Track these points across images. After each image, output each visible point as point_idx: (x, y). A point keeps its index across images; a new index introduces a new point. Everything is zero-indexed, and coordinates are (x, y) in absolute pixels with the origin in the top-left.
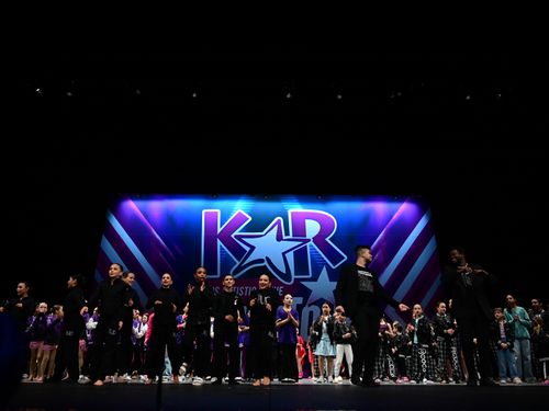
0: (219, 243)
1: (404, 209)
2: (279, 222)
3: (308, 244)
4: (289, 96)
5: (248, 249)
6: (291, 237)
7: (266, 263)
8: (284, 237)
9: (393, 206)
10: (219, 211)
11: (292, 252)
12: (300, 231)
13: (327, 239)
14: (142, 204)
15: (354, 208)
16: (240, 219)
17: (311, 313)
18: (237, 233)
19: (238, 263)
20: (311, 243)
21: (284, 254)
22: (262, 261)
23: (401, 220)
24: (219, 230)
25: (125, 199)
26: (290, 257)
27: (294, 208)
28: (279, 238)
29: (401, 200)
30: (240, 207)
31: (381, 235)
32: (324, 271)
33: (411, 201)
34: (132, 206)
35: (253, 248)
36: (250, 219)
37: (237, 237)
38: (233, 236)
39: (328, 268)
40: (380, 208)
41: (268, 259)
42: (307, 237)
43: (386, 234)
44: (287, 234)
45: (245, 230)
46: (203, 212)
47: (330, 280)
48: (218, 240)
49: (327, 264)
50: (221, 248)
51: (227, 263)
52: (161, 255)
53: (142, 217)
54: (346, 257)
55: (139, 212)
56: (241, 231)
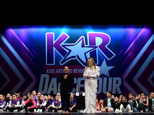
0: (54, 48)
1: (144, 31)
2: (83, 38)
3: (97, 49)
5: (68, 51)
6: (88, 45)
7: (77, 58)
8: (85, 46)
9: (138, 30)
10: (54, 33)
11: (89, 53)
12: (93, 43)
13: (106, 46)
16: (64, 37)
17: (98, 81)
18: (63, 44)
19: (63, 58)
20: (98, 48)
21: (85, 54)
22: (74, 57)
23: (142, 36)
24: (54, 42)
25: (9, 28)
26: (88, 55)
27: (90, 32)
28: (83, 46)
29: (142, 27)
30: (64, 31)
32: (104, 61)
33: (147, 28)
34: (12, 31)
35: (70, 51)
36: (69, 37)
38: (61, 45)
39: (106, 60)
40: (132, 31)
41: (77, 56)
42: (96, 46)
43: (134, 43)
44: (87, 44)
45: (67, 42)
46: (46, 34)
47: (107, 66)
48: (54, 47)
49: (106, 58)
50: (55, 51)
51: (58, 58)
52: (27, 55)
53: (17, 36)
54: (115, 55)
55: (16, 34)
56: (64, 43)
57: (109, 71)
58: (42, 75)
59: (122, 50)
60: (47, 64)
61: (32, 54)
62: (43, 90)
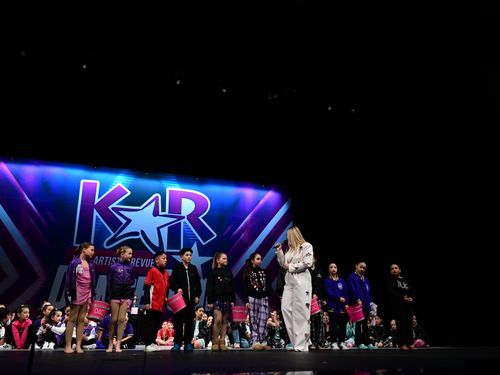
0: (96, 213)
1: (269, 196)
2: (157, 197)
3: (182, 221)
4: (178, 83)
5: (124, 221)
6: (167, 213)
7: (140, 236)
8: (161, 213)
9: (261, 192)
10: (98, 183)
11: (166, 228)
12: (175, 209)
13: (200, 218)
14: (16, 167)
15: (227, 192)
16: (119, 192)
18: (114, 205)
19: (113, 234)
20: (185, 220)
21: (158, 229)
22: (136, 234)
23: (266, 206)
24: (97, 200)
26: (165, 232)
27: (172, 187)
28: (156, 213)
29: (269, 189)
30: (120, 181)
31: (248, 217)
32: (195, 245)
33: (276, 190)
34: (4, 168)
35: (129, 221)
36: (129, 193)
37: (113, 209)
38: (110, 208)
39: (199, 244)
40: (249, 193)
41: (143, 232)
42: (183, 214)
43: (253, 216)
44: (164, 210)
45: (124, 202)
46: (82, 182)
47: (200, 255)
48: (95, 211)
49: (198, 240)
50: (97, 219)
51: (101, 233)
52: (32, 221)
53: (14, 180)
54: (216, 236)
55: (11, 175)
56: (119, 204)
57: (202, 266)
58: (60, 267)
59: (230, 227)
60: (75, 244)
61: (43, 221)
62: (58, 299)
